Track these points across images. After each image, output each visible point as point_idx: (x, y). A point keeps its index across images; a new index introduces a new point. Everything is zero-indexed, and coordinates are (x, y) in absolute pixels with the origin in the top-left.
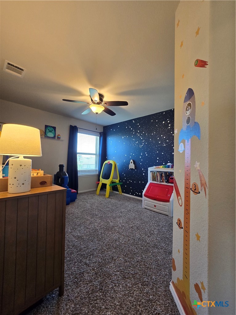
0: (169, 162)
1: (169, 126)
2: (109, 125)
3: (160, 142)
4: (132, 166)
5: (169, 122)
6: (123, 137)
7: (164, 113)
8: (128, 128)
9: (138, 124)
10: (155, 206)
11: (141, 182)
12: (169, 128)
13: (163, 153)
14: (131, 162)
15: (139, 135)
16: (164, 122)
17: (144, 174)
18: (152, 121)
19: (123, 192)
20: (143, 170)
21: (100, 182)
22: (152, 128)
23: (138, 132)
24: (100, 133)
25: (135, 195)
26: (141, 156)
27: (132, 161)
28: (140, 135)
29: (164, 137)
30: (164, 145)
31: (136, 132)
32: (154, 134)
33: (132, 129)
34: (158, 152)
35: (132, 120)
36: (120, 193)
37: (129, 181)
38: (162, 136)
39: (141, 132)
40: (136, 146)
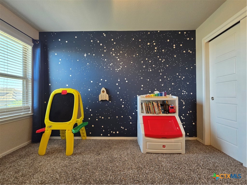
0: (156, 89)
1: (156, 49)
2: (55, 32)
3: (144, 67)
4: (104, 96)
5: (154, 44)
6: (85, 55)
7: (149, 33)
8: (95, 42)
9: (112, 40)
10: (163, 146)
11: (119, 117)
12: (155, 51)
13: (148, 80)
14: (103, 91)
15: (114, 55)
16: (149, 44)
17: (123, 106)
18: (133, 39)
19: (88, 135)
20: (122, 101)
21: (46, 128)
22: (134, 48)
23: (112, 51)
24: (34, 41)
25: (109, 135)
26: (118, 82)
27: (103, 89)
28: (116, 55)
29: (150, 61)
30: (150, 70)
31: (109, 50)
32: (136, 55)
33: (101, 45)
34: (142, 78)
35: (101, 33)
36: (84, 138)
37: (98, 118)
38: (147, 59)
39: (117, 51)
40: (110, 69)
